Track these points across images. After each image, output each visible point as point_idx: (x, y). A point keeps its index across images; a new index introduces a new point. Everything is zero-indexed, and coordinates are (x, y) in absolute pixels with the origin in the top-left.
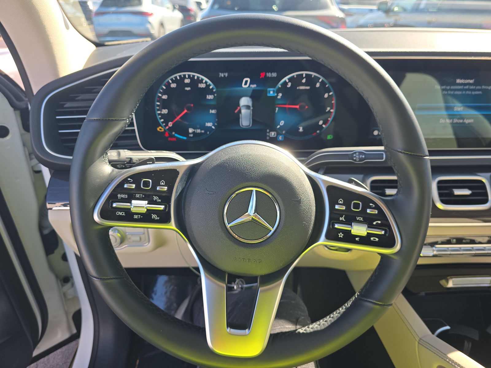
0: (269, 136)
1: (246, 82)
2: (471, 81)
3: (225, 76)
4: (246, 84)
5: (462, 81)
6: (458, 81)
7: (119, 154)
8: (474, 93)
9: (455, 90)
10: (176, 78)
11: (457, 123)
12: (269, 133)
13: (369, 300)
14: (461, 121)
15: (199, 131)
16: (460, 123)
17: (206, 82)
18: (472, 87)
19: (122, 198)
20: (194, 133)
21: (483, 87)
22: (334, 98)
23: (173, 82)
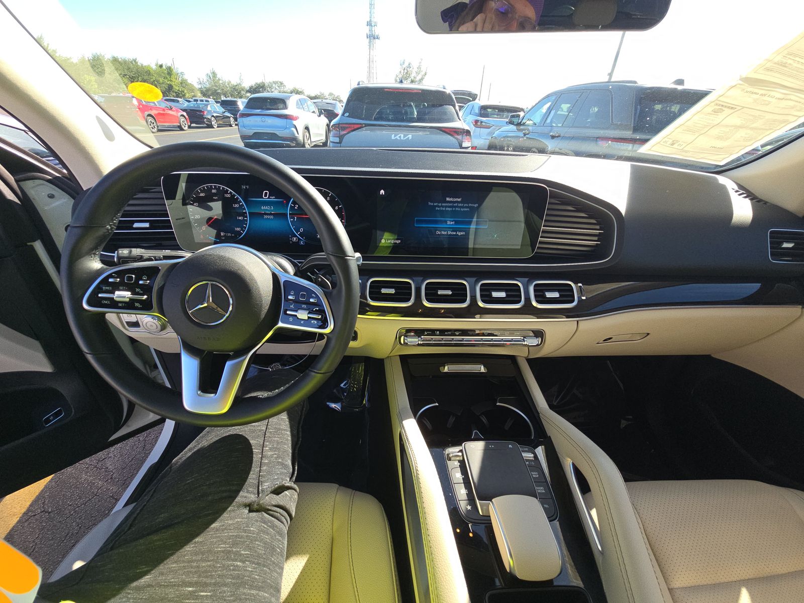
0: (292, 241)
1: (266, 193)
2: (459, 200)
3: (246, 188)
4: (266, 196)
5: (451, 199)
6: (448, 199)
7: (131, 252)
8: (462, 210)
9: (446, 207)
10: (204, 188)
11: (450, 235)
12: (291, 238)
13: (316, 371)
14: (455, 233)
15: (229, 234)
16: (453, 235)
17: (231, 193)
18: (460, 205)
19: (106, 290)
20: (225, 236)
21: (470, 205)
22: (344, 210)
23: (202, 192)
